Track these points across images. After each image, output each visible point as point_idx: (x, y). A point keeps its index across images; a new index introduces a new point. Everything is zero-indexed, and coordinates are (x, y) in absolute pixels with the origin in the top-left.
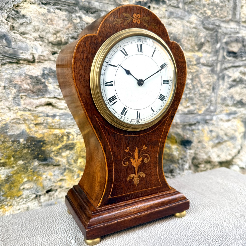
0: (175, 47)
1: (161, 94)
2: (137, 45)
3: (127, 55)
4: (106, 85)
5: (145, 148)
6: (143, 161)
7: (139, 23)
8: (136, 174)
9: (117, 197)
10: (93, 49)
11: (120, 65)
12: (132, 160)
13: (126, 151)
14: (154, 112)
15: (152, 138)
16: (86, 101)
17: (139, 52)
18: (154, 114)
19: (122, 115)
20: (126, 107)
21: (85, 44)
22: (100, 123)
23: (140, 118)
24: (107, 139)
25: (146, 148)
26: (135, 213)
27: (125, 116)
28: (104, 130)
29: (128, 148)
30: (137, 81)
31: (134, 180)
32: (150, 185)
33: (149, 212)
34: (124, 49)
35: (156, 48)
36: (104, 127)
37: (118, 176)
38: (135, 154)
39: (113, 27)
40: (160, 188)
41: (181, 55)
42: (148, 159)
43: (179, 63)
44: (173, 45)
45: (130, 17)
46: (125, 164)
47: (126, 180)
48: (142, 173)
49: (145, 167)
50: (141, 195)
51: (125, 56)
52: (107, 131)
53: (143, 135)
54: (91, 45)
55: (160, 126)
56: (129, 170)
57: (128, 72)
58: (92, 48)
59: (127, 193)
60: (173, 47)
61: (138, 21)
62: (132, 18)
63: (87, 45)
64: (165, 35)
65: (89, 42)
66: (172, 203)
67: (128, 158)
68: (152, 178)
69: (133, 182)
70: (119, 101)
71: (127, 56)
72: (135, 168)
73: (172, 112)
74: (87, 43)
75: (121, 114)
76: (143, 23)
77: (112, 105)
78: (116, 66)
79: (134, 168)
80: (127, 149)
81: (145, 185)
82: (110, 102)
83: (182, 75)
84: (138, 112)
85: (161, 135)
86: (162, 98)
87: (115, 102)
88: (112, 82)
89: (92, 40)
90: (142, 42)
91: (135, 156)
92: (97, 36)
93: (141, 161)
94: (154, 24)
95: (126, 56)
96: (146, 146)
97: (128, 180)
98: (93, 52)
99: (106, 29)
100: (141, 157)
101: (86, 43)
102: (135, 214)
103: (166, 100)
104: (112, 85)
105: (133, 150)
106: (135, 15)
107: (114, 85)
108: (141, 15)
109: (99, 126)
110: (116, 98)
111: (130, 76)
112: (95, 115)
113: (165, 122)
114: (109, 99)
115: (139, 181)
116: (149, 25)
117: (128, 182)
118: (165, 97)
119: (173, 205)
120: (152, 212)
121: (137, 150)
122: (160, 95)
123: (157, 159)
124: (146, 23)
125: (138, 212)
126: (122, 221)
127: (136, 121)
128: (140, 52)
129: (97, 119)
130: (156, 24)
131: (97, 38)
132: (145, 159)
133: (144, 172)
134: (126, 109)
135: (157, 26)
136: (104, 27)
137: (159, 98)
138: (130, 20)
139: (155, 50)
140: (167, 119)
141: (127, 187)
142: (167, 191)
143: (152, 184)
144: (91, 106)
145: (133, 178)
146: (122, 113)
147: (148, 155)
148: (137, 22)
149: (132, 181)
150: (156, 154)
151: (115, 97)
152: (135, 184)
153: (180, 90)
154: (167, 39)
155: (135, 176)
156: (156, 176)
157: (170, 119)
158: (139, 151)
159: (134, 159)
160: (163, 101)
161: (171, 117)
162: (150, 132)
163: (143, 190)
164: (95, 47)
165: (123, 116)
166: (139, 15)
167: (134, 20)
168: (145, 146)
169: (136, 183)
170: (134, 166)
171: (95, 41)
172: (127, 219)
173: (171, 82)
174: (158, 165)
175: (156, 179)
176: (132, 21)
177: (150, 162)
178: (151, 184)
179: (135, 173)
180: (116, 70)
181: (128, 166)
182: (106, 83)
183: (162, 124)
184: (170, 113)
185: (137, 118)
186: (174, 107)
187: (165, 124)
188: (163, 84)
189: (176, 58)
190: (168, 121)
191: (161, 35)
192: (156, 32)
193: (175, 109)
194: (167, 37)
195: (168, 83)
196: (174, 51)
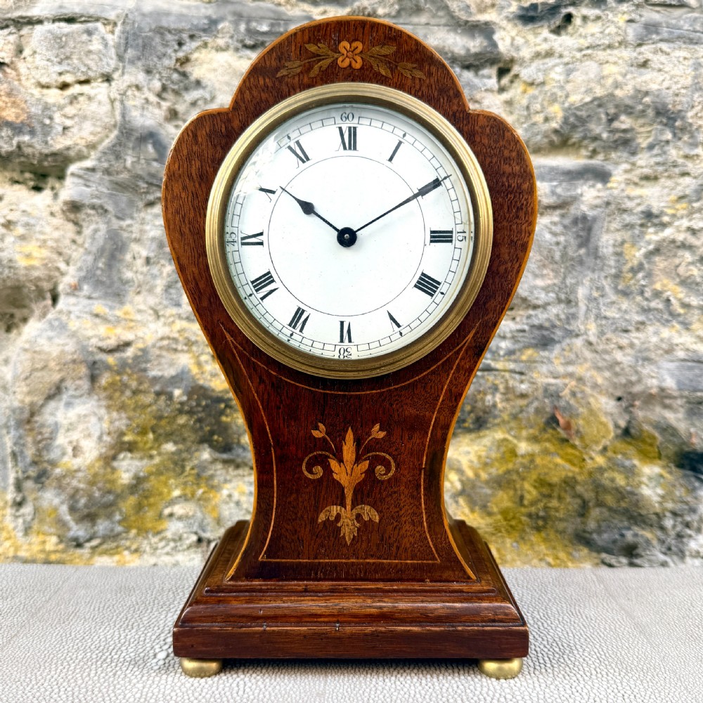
0: (488, 129)
1: (423, 274)
2: (340, 129)
3: (308, 159)
4: (243, 244)
5: (377, 433)
6: (370, 472)
7: (358, 66)
8: (349, 507)
9: (286, 563)
10: (219, 148)
11: (283, 189)
12: (334, 464)
13: (316, 434)
14: (399, 326)
15: (405, 407)
16: (197, 284)
17: (345, 148)
18: (401, 334)
19: (294, 327)
20: (303, 307)
21: (195, 136)
22: (236, 347)
23: (350, 341)
24: (257, 392)
25: (382, 435)
26: (326, 620)
27: (301, 331)
28: (247, 367)
29: (321, 426)
30: (336, 233)
31: (339, 525)
32: (394, 549)
33: (370, 629)
34: (298, 143)
35: (404, 135)
36: (249, 360)
37: (290, 503)
38: (345, 448)
39: (274, 85)
40: (431, 568)
41: (514, 154)
42: (388, 469)
43: (505, 179)
44: (480, 124)
45: (330, 52)
46: (311, 472)
47: (314, 520)
48: (367, 508)
49: (380, 493)
50: (365, 573)
51: (300, 162)
52: (255, 370)
53: (373, 395)
54: (210, 138)
55: (433, 372)
56: (323, 493)
57: (308, 208)
58: (215, 146)
59: (316, 558)
60: (482, 127)
61: (353, 62)
62: (336, 55)
63: (200, 139)
64: (451, 93)
65: (208, 131)
66: (461, 622)
67: (320, 455)
68: (403, 531)
69: (339, 529)
70: (282, 290)
71: (308, 163)
72: (346, 490)
73: (476, 334)
74: (202, 134)
75: (290, 325)
76: (371, 67)
77: (262, 298)
78: (273, 192)
79: (343, 489)
80: (317, 428)
81: (378, 545)
82: (257, 291)
83: (517, 217)
84: (342, 323)
85: (438, 400)
86: (427, 284)
87: (271, 291)
88: (261, 234)
89: (214, 125)
90: (356, 120)
91: (345, 453)
92: (227, 114)
93: (364, 470)
94: (410, 65)
95: (304, 162)
96: (381, 429)
97: (320, 521)
98: (217, 155)
99: (255, 94)
100: (366, 460)
101: (199, 134)
102: (324, 622)
103: (442, 293)
104: (261, 244)
105: (337, 436)
106: (345, 44)
107: (265, 243)
108: (363, 43)
109: (234, 355)
110: (273, 281)
111: (313, 218)
112: (222, 324)
113: (449, 362)
114: (253, 282)
115: (359, 529)
116: (392, 71)
117: (321, 527)
118: (439, 283)
119: (460, 628)
120: (381, 632)
121: (350, 436)
122: (419, 275)
123: (420, 474)
124: (380, 64)
125: (335, 619)
126: (279, 633)
127: (338, 348)
128: (350, 148)
129: (228, 336)
130: (415, 65)
131: (229, 120)
132: (380, 469)
133: (373, 505)
134: (303, 311)
135: (421, 68)
136: (250, 89)
137: (416, 286)
138: (329, 61)
139: (400, 143)
140: (458, 353)
141: (319, 541)
142: (457, 582)
143: (401, 549)
144: (210, 300)
145: (338, 517)
146: (293, 323)
147: (388, 456)
148: (350, 65)
149: (333, 527)
150: (420, 459)
151: (271, 277)
152: (344, 537)
153: (510, 264)
154: (459, 105)
155: (343, 514)
156: (419, 529)
157: (469, 353)
158: (358, 441)
159: (341, 461)
160: (432, 295)
161: (476, 347)
162: (396, 389)
163: (371, 561)
164: (223, 141)
165: (297, 331)
166: (359, 45)
167: (340, 59)
168: (377, 427)
169: (347, 534)
170: (342, 482)
171: (223, 126)
172: (294, 630)
173: (460, 238)
174: (425, 495)
175: (418, 535)
176: (335, 62)
177: (395, 479)
178: (398, 548)
179: (343, 505)
180: (273, 202)
181: (320, 480)
182: (243, 239)
183: (438, 367)
184: (471, 335)
185: (342, 341)
186: (486, 318)
187: (452, 369)
188: (431, 241)
189: (491, 162)
190: (461, 359)
191: (436, 94)
192: (418, 87)
193: (490, 324)
194: (455, 101)
195: (451, 241)
196: (486, 141)
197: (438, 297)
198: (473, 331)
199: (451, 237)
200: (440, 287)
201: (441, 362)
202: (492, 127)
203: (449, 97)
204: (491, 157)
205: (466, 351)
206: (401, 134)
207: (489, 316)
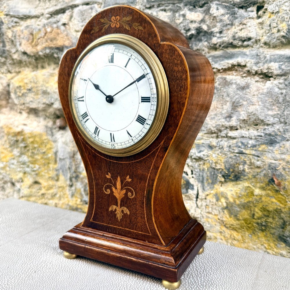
0: (168, 51)
1: (139, 115)
4: (78, 101)
5: (128, 179)
6: (126, 194)
7: (118, 26)
8: (119, 207)
9: (99, 224)
11: (89, 80)
12: (114, 189)
13: (107, 176)
14: (131, 137)
15: (138, 170)
16: (69, 115)
18: (132, 140)
19: (96, 134)
20: (97, 126)
22: (81, 140)
23: (114, 141)
24: (88, 158)
25: (130, 180)
26: (106, 248)
28: (85, 148)
29: (109, 174)
31: (116, 213)
32: (135, 226)
35: (131, 56)
36: (85, 145)
37: (100, 201)
38: (117, 183)
39: (90, 37)
40: (148, 237)
41: (179, 62)
42: (132, 195)
43: (175, 74)
44: (165, 49)
45: (108, 22)
46: (106, 191)
47: (108, 210)
48: (125, 208)
49: (130, 203)
50: (125, 233)
52: (87, 149)
53: (126, 164)
54: (71, 59)
55: (148, 157)
56: (110, 199)
57: (97, 87)
58: (72, 62)
59: (108, 224)
60: (166, 50)
61: (116, 25)
62: (110, 23)
63: (68, 60)
64: (153, 35)
67: (109, 185)
68: (138, 220)
69: (116, 215)
70: (90, 119)
72: (118, 200)
73: (165, 142)
74: (69, 57)
75: (94, 133)
76: (123, 26)
77: (85, 122)
78: (86, 81)
79: (117, 199)
80: (108, 174)
81: (129, 224)
82: (83, 119)
83: (180, 91)
84: (111, 134)
85: (150, 169)
86: (141, 120)
87: (87, 120)
88: (83, 97)
89: (72, 54)
90: (113, 50)
91: (117, 185)
92: (76, 50)
93: (124, 193)
94: (137, 24)
96: (130, 178)
97: (109, 210)
99: (84, 41)
100: (124, 189)
101: (67, 58)
103: (147, 124)
104: (83, 101)
105: (115, 178)
106: (113, 17)
107: (84, 101)
108: (120, 17)
109: (81, 143)
110: (88, 116)
111: (98, 91)
112: (77, 131)
113: (154, 153)
114: (82, 116)
115: (123, 216)
116: (130, 27)
117: (110, 212)
119: (150, 263)
120: (122, 257)
121: (119, 179)
123: (144, 198)
124: (126, 25)
125: (109, 249)
127: (111, 144)
128: (111, 62)
129: (79, 135)
130: (139, 24)
131: (76, 52)
132: (129, 194)
133: (127, 208)
134: (98, 128)
135: (141, 25)
136: (82, 39)
137: (136, 120)
138: (108, 25)
139: (130, 59)
141: (109, 218)
142: (158, 244)
143: (137, 227)
145: (116, 210)
147: (132, 189)
148: (115, 26)
149: (114, 213)
150: (144, 192)
151: (87, 114)
152: (118, 218)
153: (178, 112)
155: (117, 209)
156: (144, 220)
158: (122, 182)
159: (116, 188)
160: (143, 125)
161: (164, 147)
162: (135, 162)
163: (127, 229)
165: (97, 136)
166: (118, 17)
167: (112, 24)
168: (128, 177)
169: (119, 217)
170: (117, 197)
171: (74, 55)
173: (153, 100)
174: (146, 207)
175: (143, 222)
176: (110, 26)
177: (135, 198)
178: (136, 226)
179: (117, 205)
180: (87, 84)
181: (109, 195)
182: (78, 99)
183: (150, 155)
184: (162, 143)
185: (111, 141)
186: (168, 135)
187: (155, 156)
188: (142, 102)
189: (170, 66)
191: (147, 36)
192: (140, 34)
193: (170, 138)
194: (155, 39)
195: (150, 102)
196: (167, 56)
198: (163, 141)
199: (150, 100)
200: (146, 121)
201: (151, 153)
202: (170, 50)
203: (152, 37)
204: (169, 63)
205: (161, 149)
206: (130, 55)
207: (169, 135)
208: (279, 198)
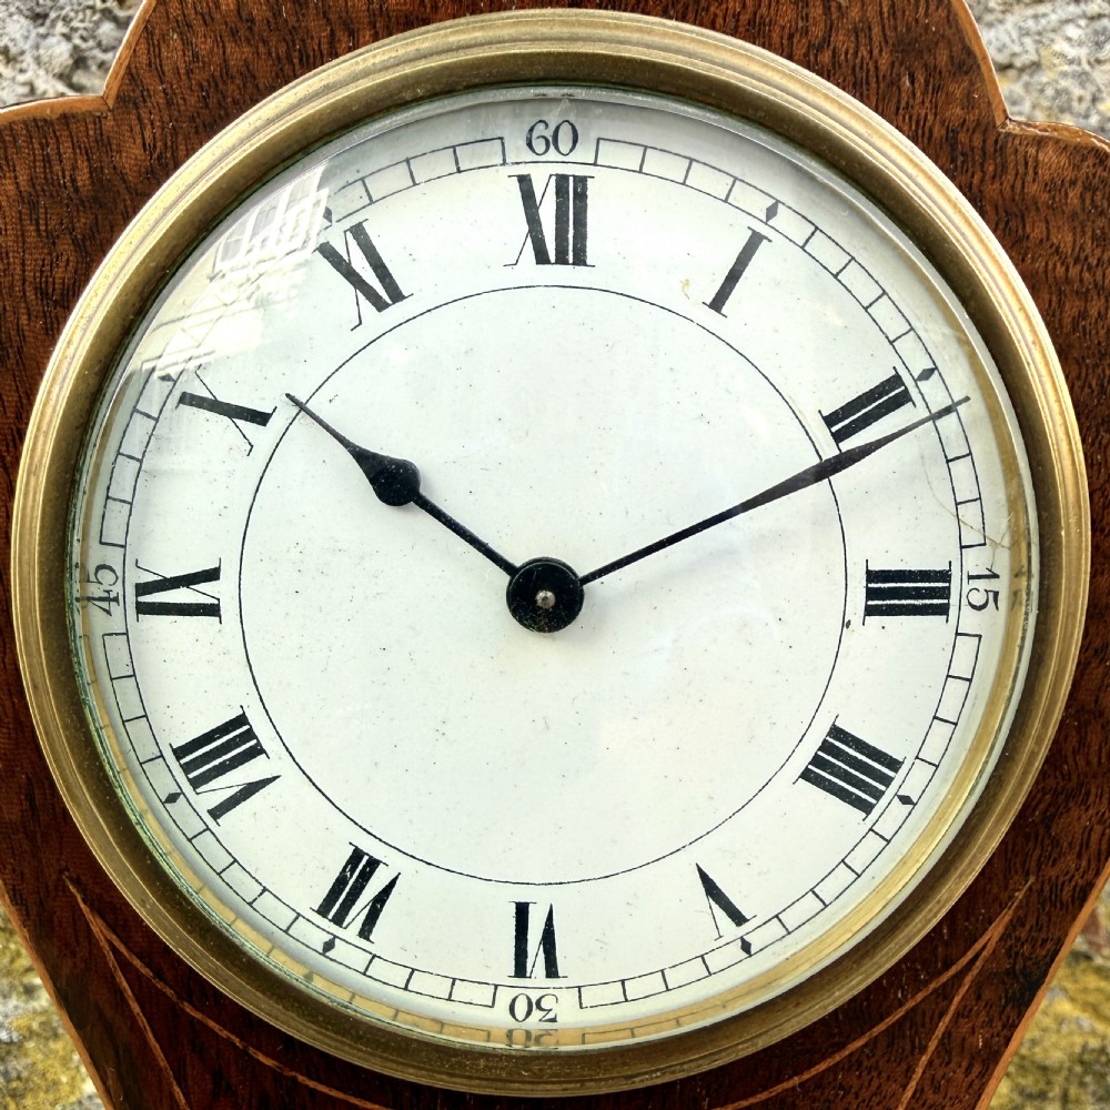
0: (1073, 194)
2: (524, 181)
3: (397, 296)
4: (143, 609)
10: (65, 246)
11: (301, 407)
14: (738, 918)
17: (541, 258)
18: (746, 947)
19: (339, 920)
20: (372, 848)
22: (126, 967)
23: (552, 970)
27: (365, 932)
28: (171, 1043)
30: (502, 580)
34: (358, 232)
35: (771, 212)
39: (277, 14)
51: (366, 305)
52: (199, 1048)
54: (33, 206)
55: (853, 1063)
57: (394, 483)
58: (51, 239)
60: (1049, 187)
64: (942, 57)
65: (23, 179)
70: (290, 784)
71: (396, 312)
73: (1013, 926)
75: (323, 910)
77: (216, 813)
78: (261, 418)
82: (195, 782)
84: (522, 911)
86: (849, 768)
87: (251, 789)
88: (212, 575)
89: (47, 160)
90: (584, 153)
92: (98, 120)
95: (380, 305)
98: (59, 273)
99: (204, 45)
103: (905, 800)
104: (212, 610)
107: (230, 609)
109: (119, 992)
110: (257, 751)
111: (413, 520)
112: (77, 882)
113: (917, 1023)
114: (180, 752)
118: (894, 765)
122: (819, 734)
127: (504, 997)
128: (562, 260)
129: (97, 927)
131: (104, 143)
134: (373, 864)
136: (184, 27)
137: (807, 776)
139: (755, 241)
140: (945, 993)
144: (31, 799)
146: (337, 901)
151: (250, 735)
154: (969, 103)
157: (987, 994)
160: (867, 808)
161: (1011, 973)
164: (83, 222)
165: (352, 930)
171: (83, 165)
173: (978, 599)
180: (259, 454)
182: (143, 589)
183: (874, 1042)
184: (995, 932)
185: (520, 970)
186: (1053, 873)
187: (923, 1050)
188: (870, 611)
189: (1083, 315)
190: (958, 1015)
191: (884, 61)
192: (817, 31)
193: (1066, 894)
194: (957, 89)
195: (943, 610)
196: (1064, 238)
197: (889, 813)
198: (1006, 917)
199: (945, 593)
200: (898, 777)
201: (882, 1027)
202: (1088, 187)
203: (932, 71)
204: (1084, 296)
205: (978, 987)
206: (760, 205)
207: (1061, 865)
208: (1085, 990)
